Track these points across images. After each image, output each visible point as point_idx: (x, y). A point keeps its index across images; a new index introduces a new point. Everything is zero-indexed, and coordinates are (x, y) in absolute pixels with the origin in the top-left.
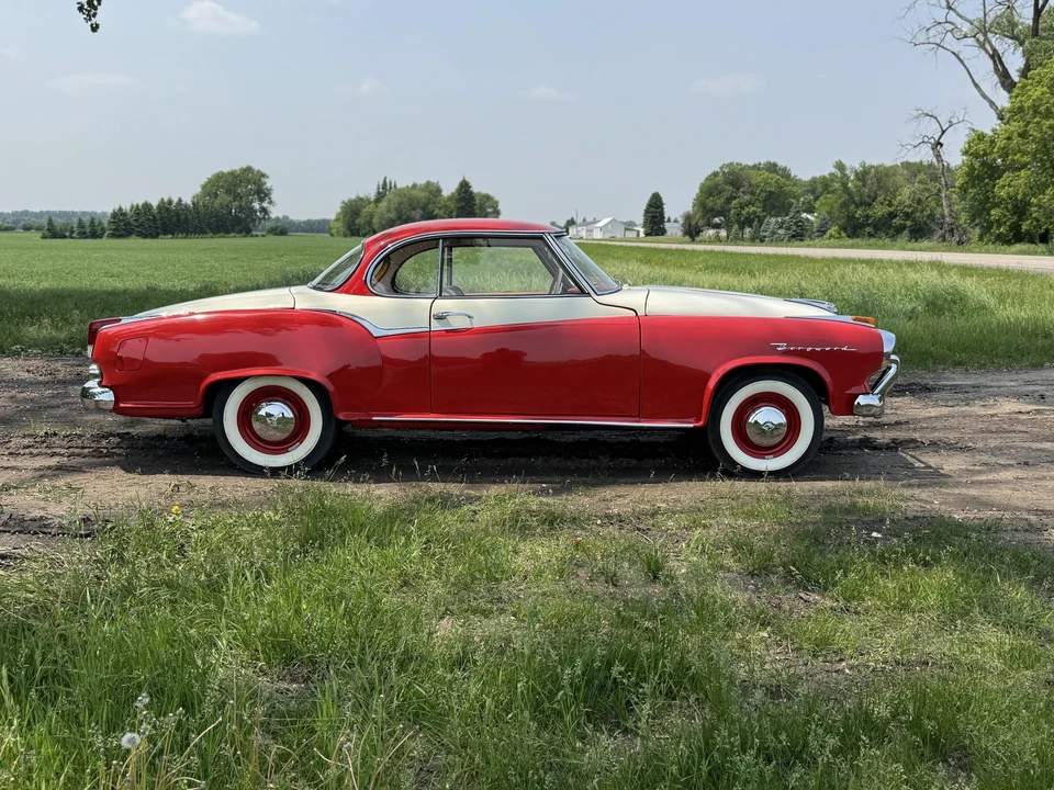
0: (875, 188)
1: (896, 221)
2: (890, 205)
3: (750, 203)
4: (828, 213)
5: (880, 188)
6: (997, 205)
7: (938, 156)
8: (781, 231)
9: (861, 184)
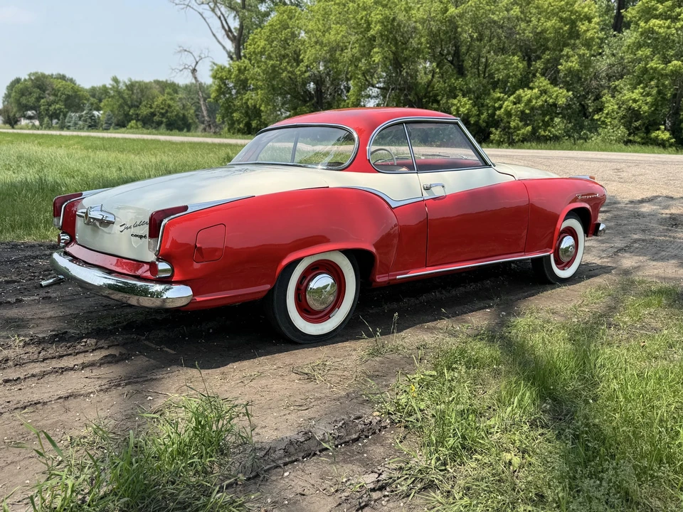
0: (139, 96)
1: (156, 118)
2: (151, 107)
3: (54, 102)
4: (112, 111)
5: (143, 96)
6: (236, 111)
8: (81, 123)
9: (131, 92)
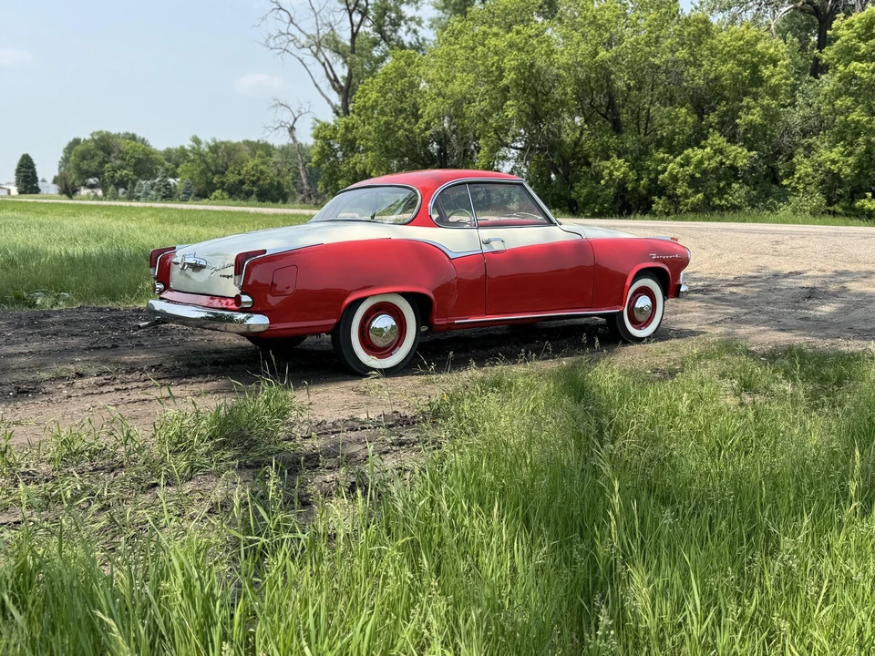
0: (226, 159)
1: (245, 187)
2: (239, 174)
3: (121, 167)
4: (191, 178)
5: (230, 159)
6: (341, 177)
7: (294, 138)
8: (153, 192)
9: (215, 156)
